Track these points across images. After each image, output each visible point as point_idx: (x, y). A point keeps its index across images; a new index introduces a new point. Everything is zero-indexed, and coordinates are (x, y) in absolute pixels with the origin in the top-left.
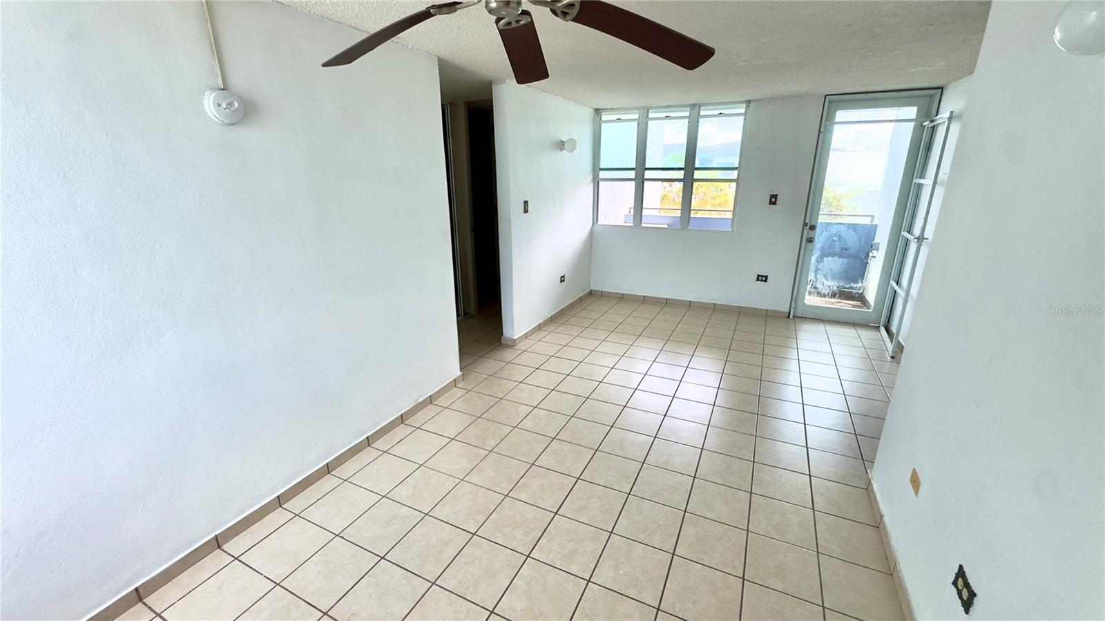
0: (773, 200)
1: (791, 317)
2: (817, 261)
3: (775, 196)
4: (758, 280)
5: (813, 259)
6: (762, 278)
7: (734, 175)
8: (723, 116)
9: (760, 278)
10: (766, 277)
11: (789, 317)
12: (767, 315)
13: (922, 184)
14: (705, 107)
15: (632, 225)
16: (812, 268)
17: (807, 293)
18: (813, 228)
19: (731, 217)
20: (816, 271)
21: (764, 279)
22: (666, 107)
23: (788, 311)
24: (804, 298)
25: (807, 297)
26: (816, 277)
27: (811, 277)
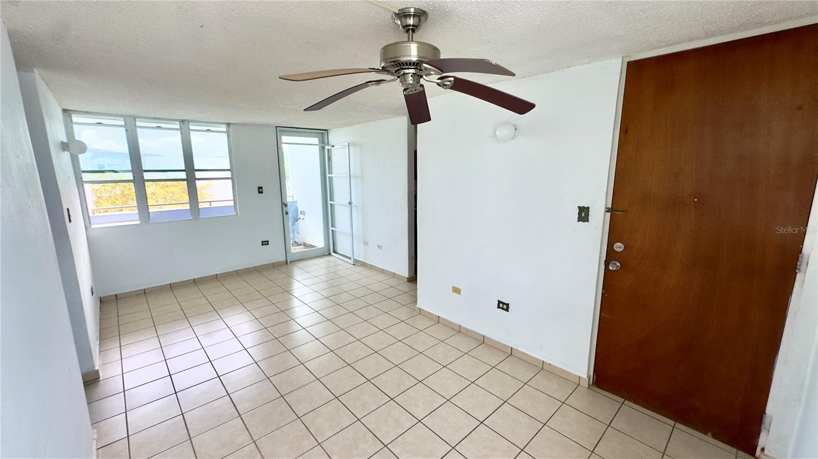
0: (261, 190)
1: (288, 263)
2: (292, 225)
3: (261, 188)
4: (263, 245)
5: (290, 224)
6: (265, 243)
7: (228, 174)
8: (210, 132)
9: (264, 243)
10: (268, 241)
11: (287, 263)
12: (275, 266)
13: (332, 177)
14: (193, 123)
15: (138, 222)
16: (291, 230)
17: (292, 245)
18: (286, 206)
19: (233, 204)
20: (293, 232)
21: (266, 243)
22: (155, 119)
23: (285, 260)
24: (291, 249)
25: (292, 248)
26: (294, 235)
27: (291, 235)
